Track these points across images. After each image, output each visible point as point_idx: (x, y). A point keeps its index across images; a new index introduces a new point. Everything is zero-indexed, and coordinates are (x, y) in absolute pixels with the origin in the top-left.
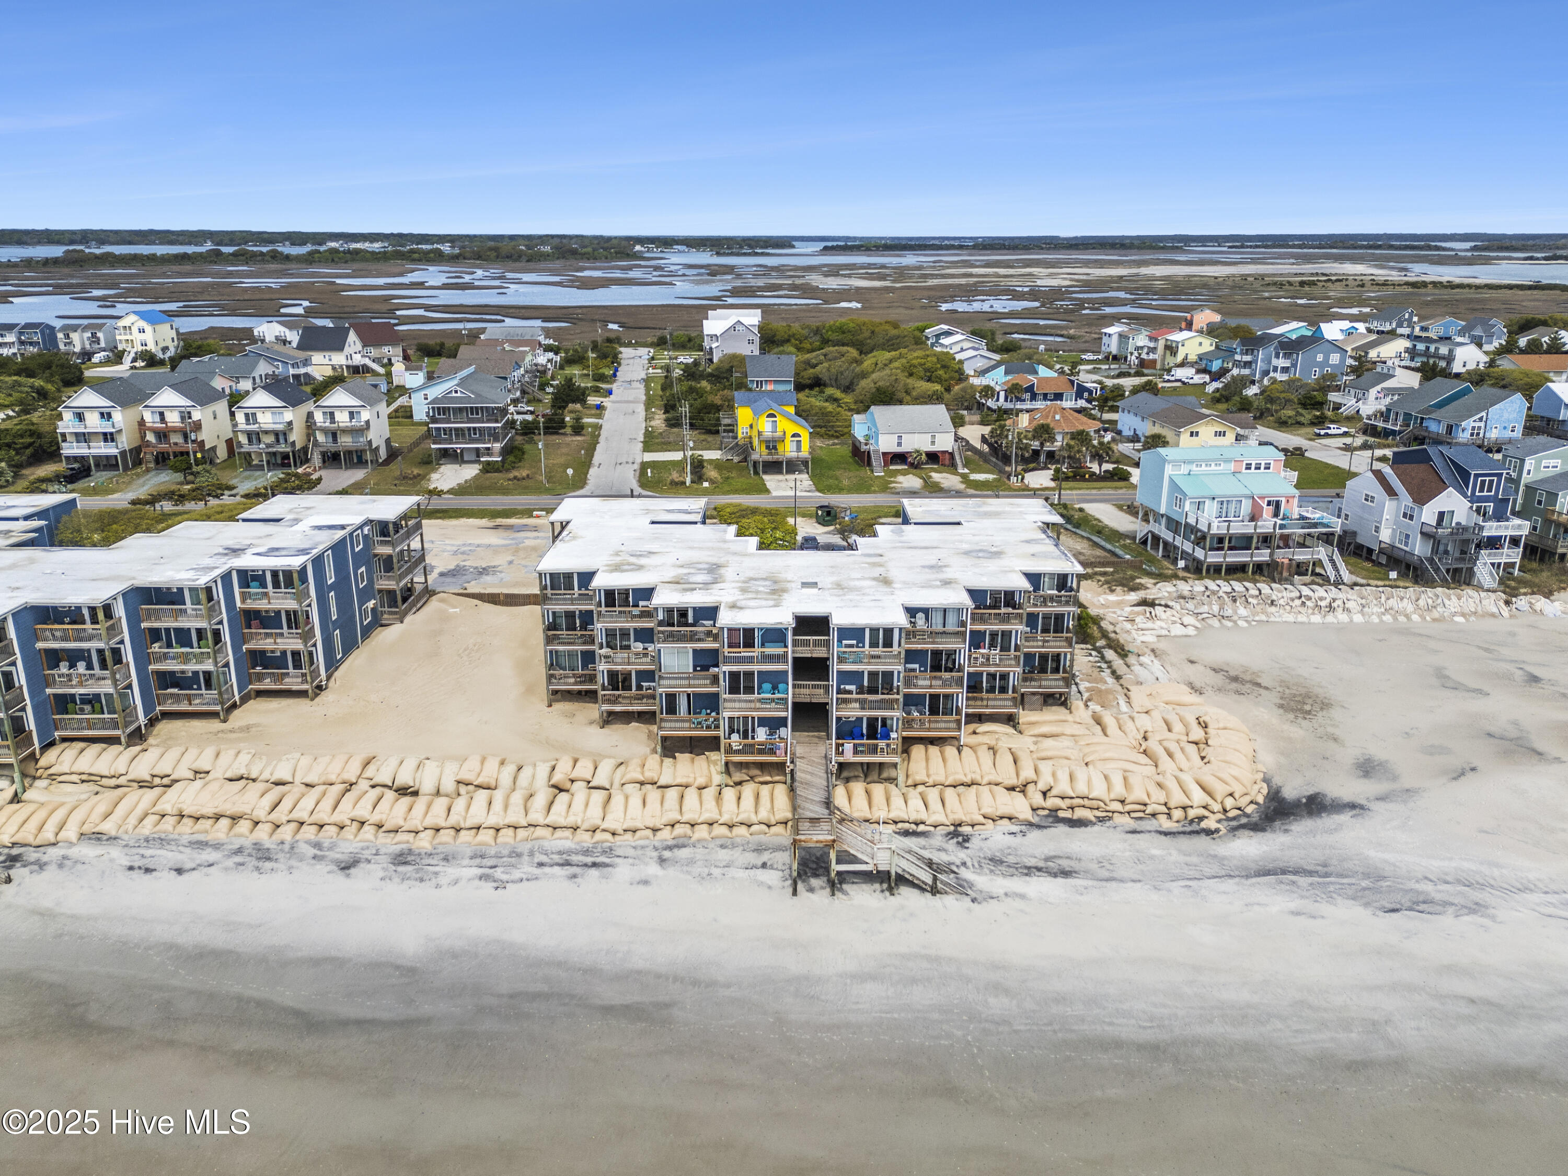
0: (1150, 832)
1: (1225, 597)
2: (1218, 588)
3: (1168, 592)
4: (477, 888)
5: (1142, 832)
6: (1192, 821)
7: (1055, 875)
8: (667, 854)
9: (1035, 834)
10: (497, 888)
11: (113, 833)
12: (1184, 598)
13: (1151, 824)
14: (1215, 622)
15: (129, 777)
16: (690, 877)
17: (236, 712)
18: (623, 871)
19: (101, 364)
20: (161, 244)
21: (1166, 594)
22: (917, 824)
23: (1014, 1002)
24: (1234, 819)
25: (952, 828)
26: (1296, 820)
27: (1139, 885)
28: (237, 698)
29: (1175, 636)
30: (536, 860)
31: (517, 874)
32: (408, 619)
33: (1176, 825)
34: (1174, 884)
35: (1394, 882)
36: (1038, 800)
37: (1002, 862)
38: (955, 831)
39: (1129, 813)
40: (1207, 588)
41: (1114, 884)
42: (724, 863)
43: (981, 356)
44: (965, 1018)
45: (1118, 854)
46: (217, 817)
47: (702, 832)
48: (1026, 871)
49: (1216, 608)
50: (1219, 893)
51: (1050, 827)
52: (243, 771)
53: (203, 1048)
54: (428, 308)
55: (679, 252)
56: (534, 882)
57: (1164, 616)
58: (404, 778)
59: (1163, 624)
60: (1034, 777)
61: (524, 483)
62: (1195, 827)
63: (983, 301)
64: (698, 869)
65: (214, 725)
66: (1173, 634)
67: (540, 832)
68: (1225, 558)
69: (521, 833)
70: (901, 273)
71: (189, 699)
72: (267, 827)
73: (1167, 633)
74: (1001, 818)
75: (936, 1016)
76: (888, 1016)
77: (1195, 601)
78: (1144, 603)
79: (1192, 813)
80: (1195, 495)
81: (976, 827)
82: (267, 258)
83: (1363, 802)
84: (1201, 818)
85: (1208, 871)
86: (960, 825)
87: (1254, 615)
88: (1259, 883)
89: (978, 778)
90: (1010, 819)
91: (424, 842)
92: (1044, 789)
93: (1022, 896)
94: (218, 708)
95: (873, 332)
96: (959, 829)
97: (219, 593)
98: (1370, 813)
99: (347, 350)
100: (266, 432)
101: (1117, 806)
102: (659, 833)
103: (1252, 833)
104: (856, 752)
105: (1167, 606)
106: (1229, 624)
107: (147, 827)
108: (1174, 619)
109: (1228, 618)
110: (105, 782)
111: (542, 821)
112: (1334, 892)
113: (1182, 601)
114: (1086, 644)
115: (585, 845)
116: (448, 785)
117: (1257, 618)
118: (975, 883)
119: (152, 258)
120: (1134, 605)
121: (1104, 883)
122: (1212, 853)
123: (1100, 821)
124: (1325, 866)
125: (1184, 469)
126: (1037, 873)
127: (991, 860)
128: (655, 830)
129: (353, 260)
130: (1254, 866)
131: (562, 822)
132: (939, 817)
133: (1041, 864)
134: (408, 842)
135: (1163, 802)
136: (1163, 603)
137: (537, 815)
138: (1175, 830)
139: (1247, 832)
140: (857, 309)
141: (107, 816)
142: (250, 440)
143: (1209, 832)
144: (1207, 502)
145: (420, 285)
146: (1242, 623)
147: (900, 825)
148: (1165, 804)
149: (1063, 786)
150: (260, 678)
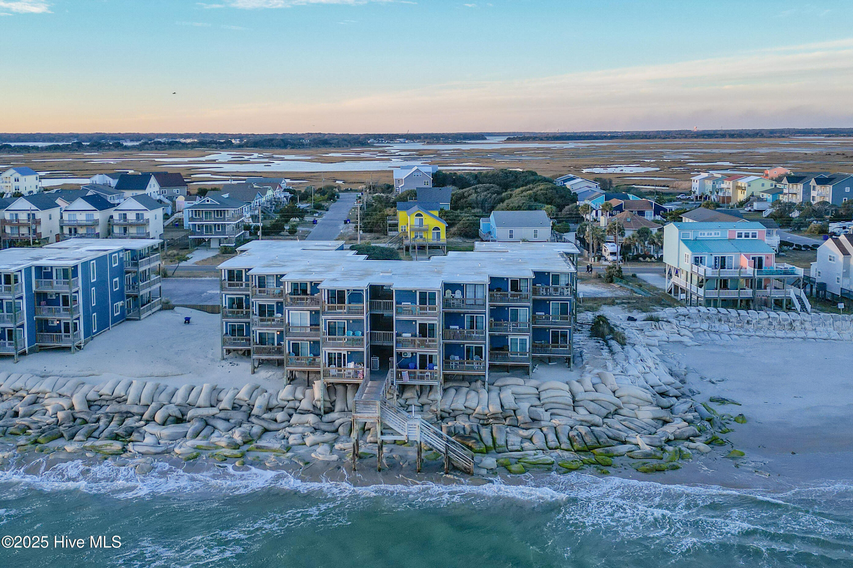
1: (713, 317)
2: (708, 312)
3: (671, 313)
17: (25, 359)
28: (27, 349)
40: (700, 311)
43: (592, 191)
49: (706, 325)
55: (401, 142)
57: (665, 328)
59: (664, 333)
63: (617, 167)
66: (671, 340)
68: (718, 295)
73: (666, 339)
77: (690, 320)
80: (697, 252)
97: (22, 279)
99: (149, 189)
100: (81, 226)
104: (411, 377)
105: (668, 321)
108: (673, 330)
125: (692, 236)
129: (170, 148)
136: (665, 319)
142: (70, 232)
144: (707, 257)
150: (43, 338)
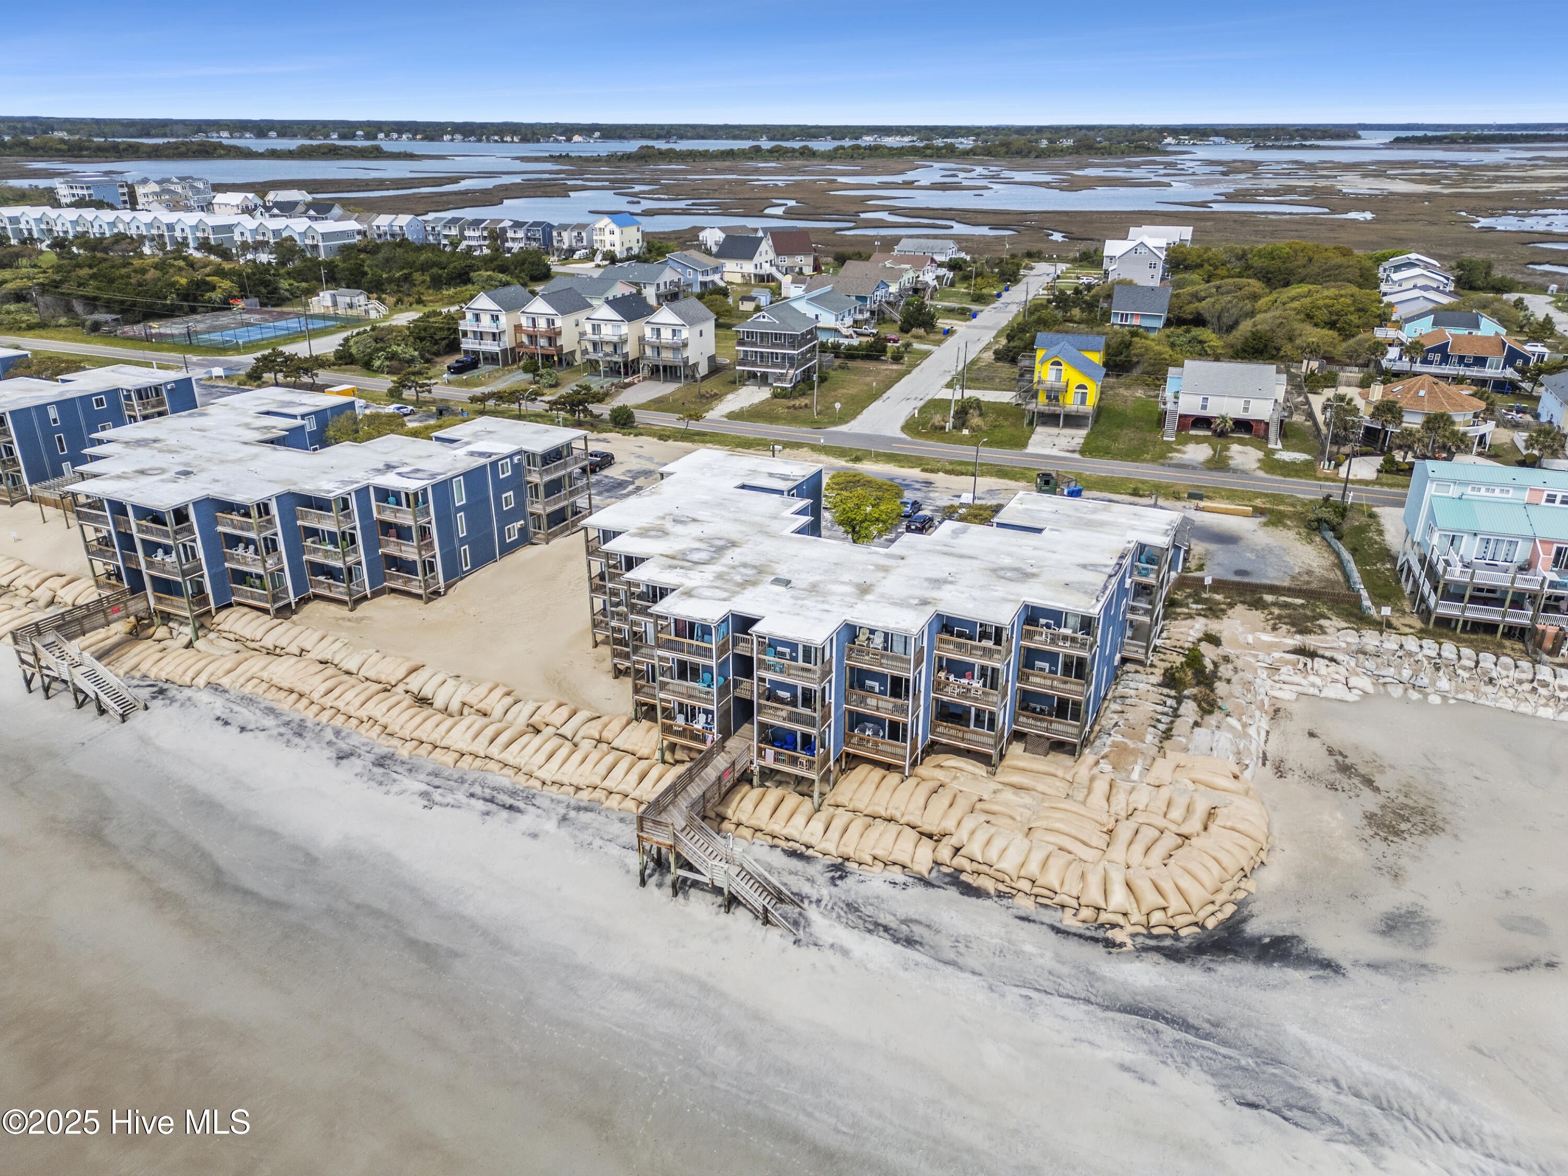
0: (1042, 923)
1: (1426, 662)
2: (1418, 650)
3: (1348, 643)
4: (412, 803)
5: (1034, 921)
6: (1102, 925)
7: (897, 941)
8: (573, 814)
9: (918, 891)
10: (425, 807)
11: (227, 687)
12: (1365, 653)
13: (1048, 916)
14: (1397, 691)
15: (261, 644)
16: (572, 842)
17: (365, 604)
18: (527, 820)
19: (580, 260)
20: (727, 138)
21: (1344, 645)
22: (808, 847)
23: (740, 1058)
24: (1157, 937)
25: (840, 860)
26: (1234, 961)
27: (975, 978)
28: (368, 591)
29: (1326, 699)
30: (472, 790)
31: (449, 799)
32: (555, 542)
33: (1080, 924)
34: (1015, 990)
35: (1286, 1072)
36: (944, 853)
37: (857, 910)
38: (841, 864)
39: (1036, 896)
40: (1401, 646)
41: (949, 969)
42: (610, 837)
43: (1425, 298)
44: (681, 1057)
45: (986, 938)
46: (292, 691)
47: (614, 802)
48: (871, 927)
49: (1406, 673)
50: (1057, 1016)
51: (939, 887)
52: (328, 657)
53: (143, 879)
54: (893, 211)
55: (1215, 144)
56: (454, 810)
57: (1323, 671)
58: (427, 692)
59: (1318, 681)
60: (953, 830)
61: (799, 413)
62: (1100, 934)
64: (585, 837)
65: (344, 611)
66: (1322, 695)
67: (492, 765)
68: (1463, 612)
69: (478, 762)
70: (1469, 172)
71: (329, 586)
72: (315, 708)
73: (1316, 692)
74: (894, 864)
75: (657, 1046)
76: (618, 1030)
77: (1379, 660)
78: (1301, 651)
79: (1104, 917)
80: (1450, 527)
81: (863, 867)
82: (797, 154)
83: (1344, 963)
84: (1114, 926)
85: (1068, 988)
86: (848, 859)
87: (1457, 692)
88: (1114, 1020)
89: (898, 815)
90: (904, 867)
91: (404, 752)
92: (958, 846)
93: (845, 952)
94: (347, 598)
95: (1310, 260)
96: (846, 863)
97: (353, 504)
98: (1340, 979)
99: (757, 259)
100: (607, 343)
101: (1025, 885)
102: (580, 793)
103: (1163, 960)
104: (776, 760)
105: (1332, 660)
106: (1414, 695)
107: (248, 689)
108: (1337, 676)
109: (1420, 689)
110: (249, 644)
111: (496, 757)
112: (1196, 1059)
113: (1361, 656)
114: (1171, 688)
115: (518, 786)
116: (455, 706)
117: (1460, 696)
118: (813, 924)
119: (705, 155)
120: (1288, 652)
121: (940, 966)
122: (1092, 968)
123: (999, 896)
124: (1216, 1025)
125: (1454, 491)
126: (882, 933)
127: (848, 905)
128: (578, 789)
129: (871, 156)
130: (1127, 999)
131: (511, 761)
132: (830, 847)
133: (894, 925)
134: (396, 747)
135: (1075, 894)
136: (1328, 654)
137: (494, 751)
138: (1073, 930)
139: (1156, 957)
140: (1366, 222)
141: (229, 671)
142: (595, 349)
143: (1109, 944)
144: (1466, 537)
145: (909, 185)
146: (1435, 699)
147: (791, 844)
148: (1078, 898)
149: (975, 849)
150: (393, 578)
